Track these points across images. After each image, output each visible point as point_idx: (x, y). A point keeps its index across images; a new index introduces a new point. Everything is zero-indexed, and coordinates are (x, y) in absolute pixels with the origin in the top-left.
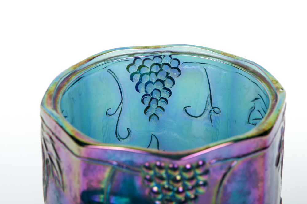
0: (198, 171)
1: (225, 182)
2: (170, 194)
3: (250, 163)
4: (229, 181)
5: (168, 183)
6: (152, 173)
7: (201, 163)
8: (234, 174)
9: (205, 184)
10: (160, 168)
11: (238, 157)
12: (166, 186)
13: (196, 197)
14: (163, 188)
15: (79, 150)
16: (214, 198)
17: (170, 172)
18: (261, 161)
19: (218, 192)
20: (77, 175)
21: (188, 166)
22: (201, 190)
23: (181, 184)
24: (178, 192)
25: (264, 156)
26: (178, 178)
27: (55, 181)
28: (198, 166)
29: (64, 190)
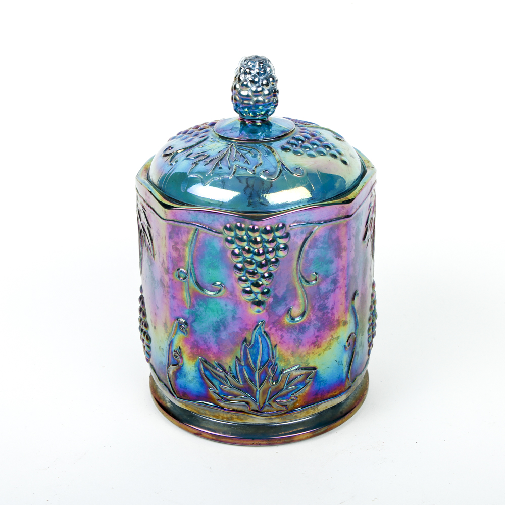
0: (278, 234)
1: (306, 247)
2: (250, 255)
3: (332, 229)
4: (309, 247)
5: (249, 245)
6: (232, 234)
7: (281, 225)
8: (315, 240)
9: (286, 248)
10: (240, 229)
11: (319, 223)
12: (247, 248)
13: (277, 260)
14: (244, 249)
15: (165, 212)
16: (295, 262)
17: (250, 233)
18: (344, 230)
19: (299, 257)
20: (164, 239)
21: (268, 228)
22: (281, 254)
23: (260, 245)
24: (258, 254)
25: (347, 224)
26: (259, 239)
27: (148, 251)
28: (278, 229)
29: (154, 257)
